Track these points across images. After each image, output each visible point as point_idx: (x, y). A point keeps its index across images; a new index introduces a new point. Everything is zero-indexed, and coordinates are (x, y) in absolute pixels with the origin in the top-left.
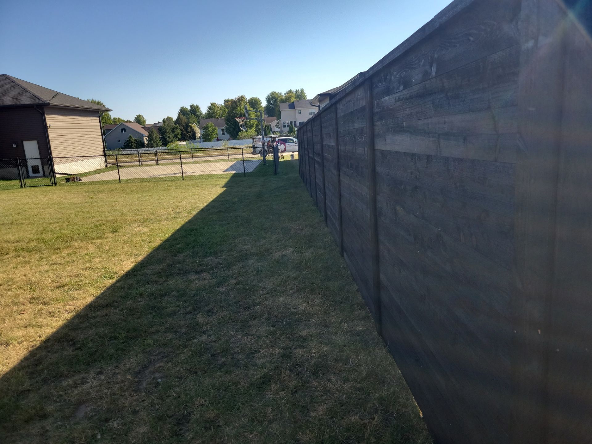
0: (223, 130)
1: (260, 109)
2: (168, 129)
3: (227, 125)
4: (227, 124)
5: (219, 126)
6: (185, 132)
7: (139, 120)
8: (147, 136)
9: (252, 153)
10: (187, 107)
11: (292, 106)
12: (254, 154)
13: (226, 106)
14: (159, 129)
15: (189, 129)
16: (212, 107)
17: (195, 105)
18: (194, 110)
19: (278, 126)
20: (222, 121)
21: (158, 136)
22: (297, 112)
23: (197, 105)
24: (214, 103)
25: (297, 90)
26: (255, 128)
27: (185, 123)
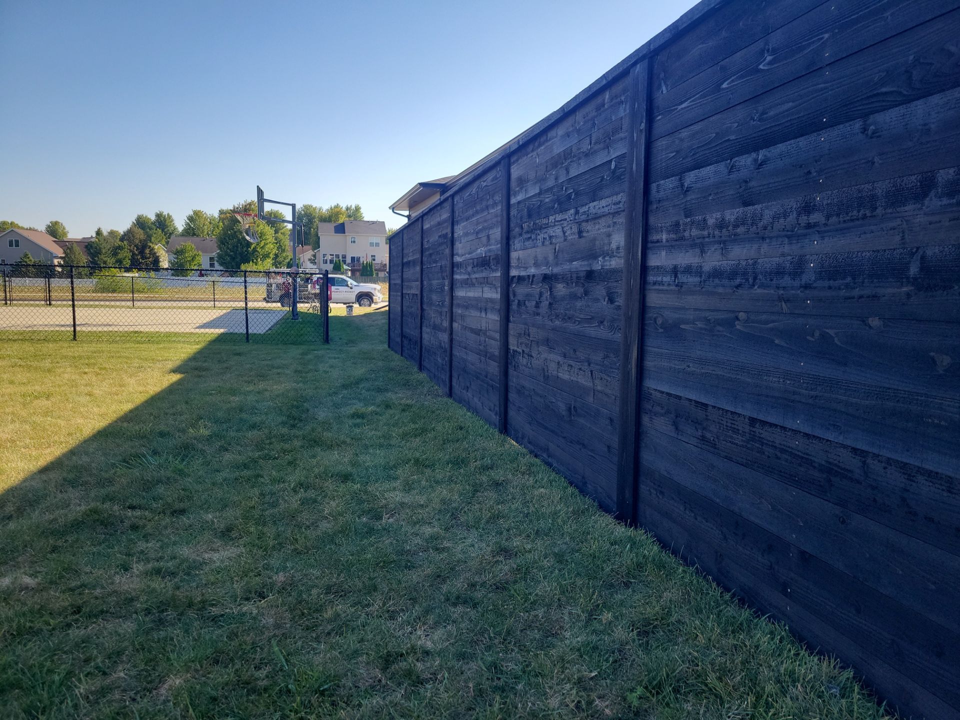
0: (211, 259)
1: (282, 231)
2: (106, 248)
3: (221, 251)
4: (220, 249)
5: (205, 251)
6: (139, 257)
7: (54, 230)
8: (61, 258)
9: (265, 299)
10: (149, 217)
11: (341, 229)
12: (268, 302)
13: (221, 219)
14: (86, 247)
15: (147, 251)
16: (194, 218)
17: (165, 213)
18: (162, 222)
19: (314, 260)
20: (212, 242)
21: (83, 259)
22: (349, 239)
23: (168, 214)
24: (199, 211)
25: (349, 206)
26: (273, 259)
27: (140, 241)
